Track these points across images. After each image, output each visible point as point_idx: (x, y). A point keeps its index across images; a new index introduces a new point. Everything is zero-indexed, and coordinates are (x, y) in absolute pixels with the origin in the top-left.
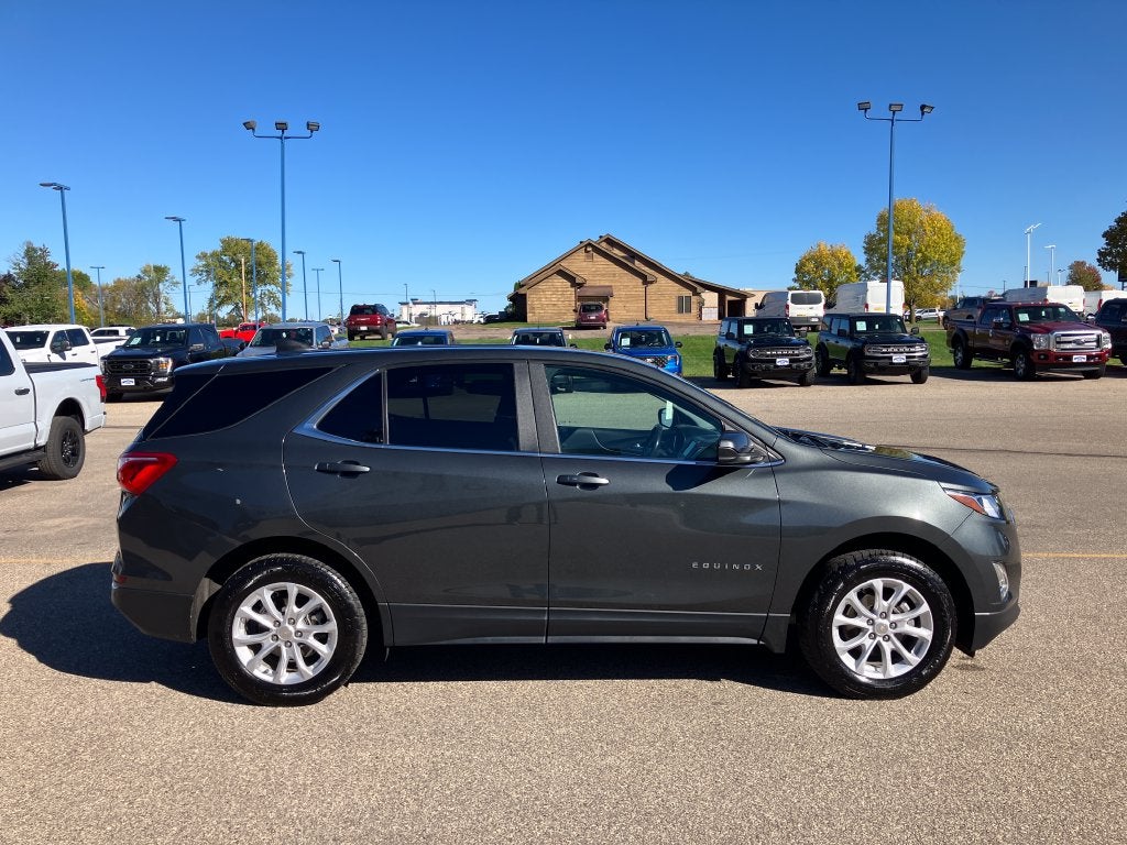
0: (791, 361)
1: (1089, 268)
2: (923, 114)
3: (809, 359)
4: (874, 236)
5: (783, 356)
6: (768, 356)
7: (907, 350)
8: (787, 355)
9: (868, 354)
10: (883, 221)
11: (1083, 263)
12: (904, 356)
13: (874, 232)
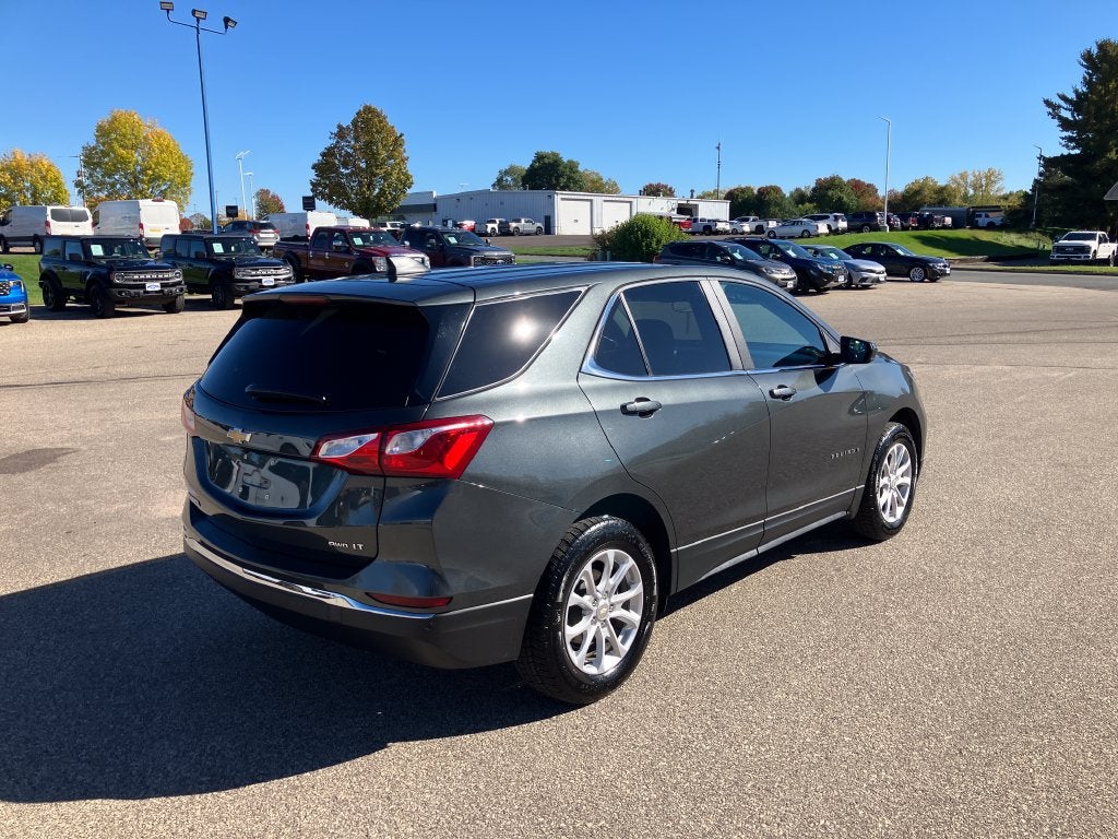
0: (163, 285)
1: (273, 197)
2: (226, 27)
3: (179, 283)
4: (94, 148)
5: (152, 280)
6: (136, 280)
7: (274, 272)
8: (157, 279)
9: (237, 277)
10: (103, 132)
11: (267, 192)
12: (272, 278)
13: (93, 143)
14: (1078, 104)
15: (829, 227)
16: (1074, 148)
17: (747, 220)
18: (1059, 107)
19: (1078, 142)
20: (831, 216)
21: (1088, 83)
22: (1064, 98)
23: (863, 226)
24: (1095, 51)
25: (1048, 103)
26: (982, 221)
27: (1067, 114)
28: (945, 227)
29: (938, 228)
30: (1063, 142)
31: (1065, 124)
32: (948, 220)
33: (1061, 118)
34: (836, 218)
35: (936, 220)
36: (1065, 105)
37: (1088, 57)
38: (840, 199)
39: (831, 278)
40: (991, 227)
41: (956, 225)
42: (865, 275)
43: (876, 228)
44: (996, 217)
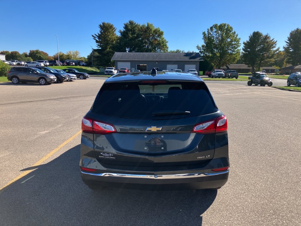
14: (99, 37)
15: (44, 64)
16: (99, 47)
17: (14, 61)
18: (95, 37)
19: (101, 46)
20: (44, 61)
21: (101, 32)
22: (96, 35)
23: (53, 64)
24: (102, 25)
25: (93, 36)
26: (81, 64)
27: (97, 39)
28: (73, 65)
29: (72, 66)
30: (97, 46)
31: (97, 42)
32: (74, 64)
33: (96, 40)
34: (46, 62)
35: (71, 63)
36: (96, 37)
37: (100, 26)
38: (40, 56)
39: (65, 78)
40: (83, 65)
41: (76, 65)
42: (72, 77)
43: (56, 65)
44: (84, 63)
